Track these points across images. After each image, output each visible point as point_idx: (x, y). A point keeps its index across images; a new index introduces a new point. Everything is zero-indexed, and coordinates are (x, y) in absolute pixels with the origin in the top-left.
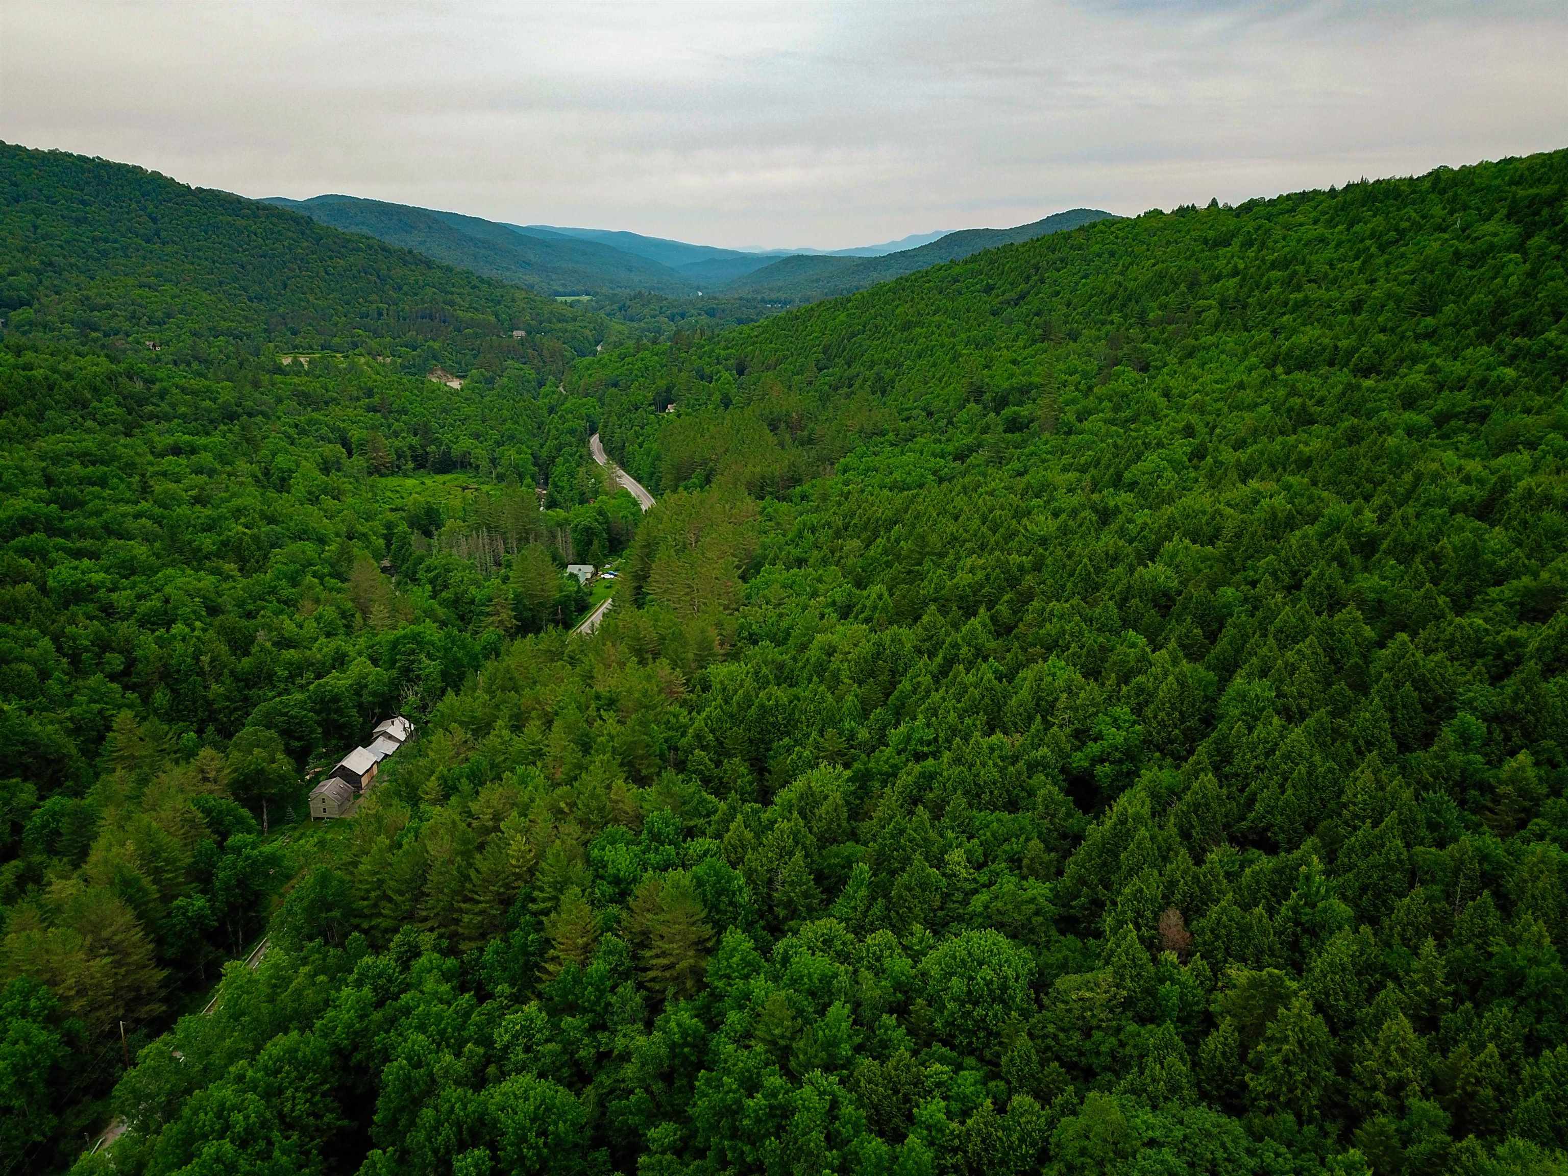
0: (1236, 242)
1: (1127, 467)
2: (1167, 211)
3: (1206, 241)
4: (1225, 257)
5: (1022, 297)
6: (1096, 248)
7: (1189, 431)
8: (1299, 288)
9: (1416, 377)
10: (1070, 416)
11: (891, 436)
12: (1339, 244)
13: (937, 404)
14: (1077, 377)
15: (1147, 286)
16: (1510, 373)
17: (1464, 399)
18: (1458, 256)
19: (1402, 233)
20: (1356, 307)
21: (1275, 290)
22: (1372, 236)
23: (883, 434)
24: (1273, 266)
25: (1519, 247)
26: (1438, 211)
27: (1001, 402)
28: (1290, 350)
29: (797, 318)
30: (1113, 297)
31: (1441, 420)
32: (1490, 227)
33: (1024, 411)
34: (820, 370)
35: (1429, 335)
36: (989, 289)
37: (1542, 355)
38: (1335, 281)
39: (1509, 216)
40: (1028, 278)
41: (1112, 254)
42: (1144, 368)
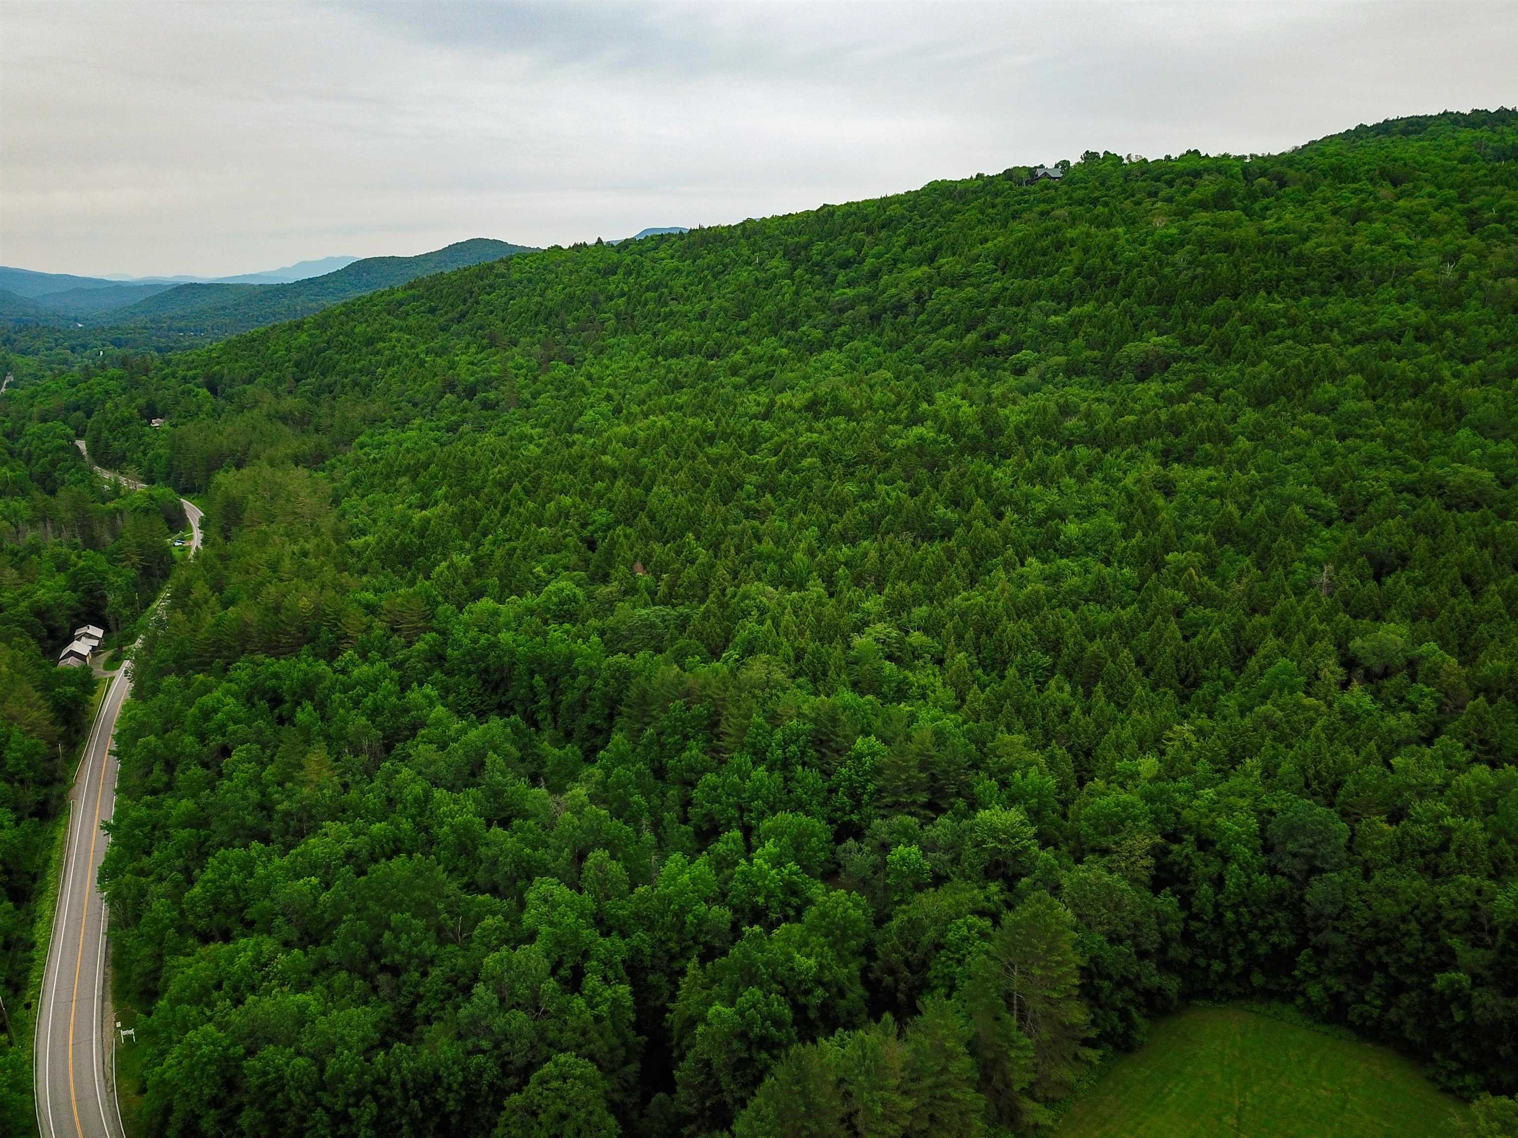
0: (621, 271)
1: (575, 420)
2: (565, 247)
3: (599, 271)
4: (614, 283)
5: (463, 315)
6: (517, 276)
7: (609, 398)
8: (666, 304)
9: (737, 357)
10: (526, 395)
11: (389, 421)
12: (688, 274)
13: (419, 396)
14: (524, 371)
15: (562, 305)
16: (785, 351)
17: (762, 367)
18: (757, 282)
19: (725, 266)
20: (702, 316)
21: (651, 306)
22: (708, 268)
23: (383, 420)
24: (648, 289)
25: (790, 276)
26: (746, 251)
27: (471, 393)
28: (666, 345)
29: (254, 340)
30: (537, 314)
31: (751, 380)
32: (774, 263)
33: (492, 395)
34: (298, 381)
35: (745, 332)
36: (432, 311)
37: (801, 340)
38: (688, 298)
39: (784, 255)
40: (465, 301)
41: (530, 281)
42: (571, 362)
